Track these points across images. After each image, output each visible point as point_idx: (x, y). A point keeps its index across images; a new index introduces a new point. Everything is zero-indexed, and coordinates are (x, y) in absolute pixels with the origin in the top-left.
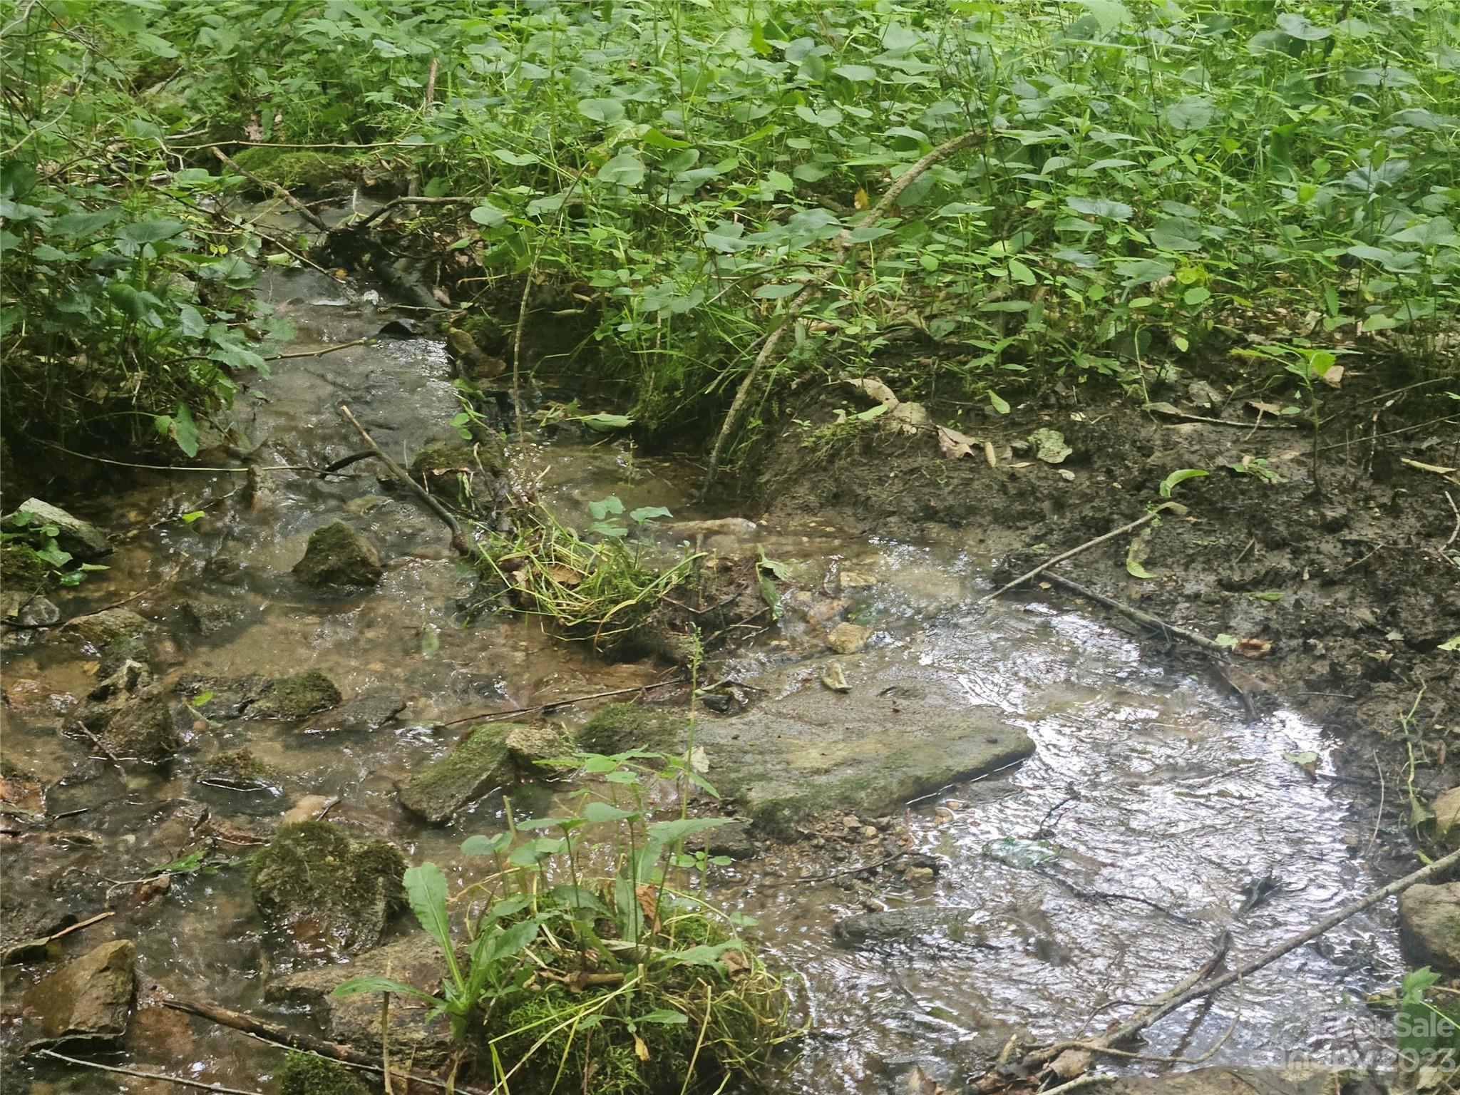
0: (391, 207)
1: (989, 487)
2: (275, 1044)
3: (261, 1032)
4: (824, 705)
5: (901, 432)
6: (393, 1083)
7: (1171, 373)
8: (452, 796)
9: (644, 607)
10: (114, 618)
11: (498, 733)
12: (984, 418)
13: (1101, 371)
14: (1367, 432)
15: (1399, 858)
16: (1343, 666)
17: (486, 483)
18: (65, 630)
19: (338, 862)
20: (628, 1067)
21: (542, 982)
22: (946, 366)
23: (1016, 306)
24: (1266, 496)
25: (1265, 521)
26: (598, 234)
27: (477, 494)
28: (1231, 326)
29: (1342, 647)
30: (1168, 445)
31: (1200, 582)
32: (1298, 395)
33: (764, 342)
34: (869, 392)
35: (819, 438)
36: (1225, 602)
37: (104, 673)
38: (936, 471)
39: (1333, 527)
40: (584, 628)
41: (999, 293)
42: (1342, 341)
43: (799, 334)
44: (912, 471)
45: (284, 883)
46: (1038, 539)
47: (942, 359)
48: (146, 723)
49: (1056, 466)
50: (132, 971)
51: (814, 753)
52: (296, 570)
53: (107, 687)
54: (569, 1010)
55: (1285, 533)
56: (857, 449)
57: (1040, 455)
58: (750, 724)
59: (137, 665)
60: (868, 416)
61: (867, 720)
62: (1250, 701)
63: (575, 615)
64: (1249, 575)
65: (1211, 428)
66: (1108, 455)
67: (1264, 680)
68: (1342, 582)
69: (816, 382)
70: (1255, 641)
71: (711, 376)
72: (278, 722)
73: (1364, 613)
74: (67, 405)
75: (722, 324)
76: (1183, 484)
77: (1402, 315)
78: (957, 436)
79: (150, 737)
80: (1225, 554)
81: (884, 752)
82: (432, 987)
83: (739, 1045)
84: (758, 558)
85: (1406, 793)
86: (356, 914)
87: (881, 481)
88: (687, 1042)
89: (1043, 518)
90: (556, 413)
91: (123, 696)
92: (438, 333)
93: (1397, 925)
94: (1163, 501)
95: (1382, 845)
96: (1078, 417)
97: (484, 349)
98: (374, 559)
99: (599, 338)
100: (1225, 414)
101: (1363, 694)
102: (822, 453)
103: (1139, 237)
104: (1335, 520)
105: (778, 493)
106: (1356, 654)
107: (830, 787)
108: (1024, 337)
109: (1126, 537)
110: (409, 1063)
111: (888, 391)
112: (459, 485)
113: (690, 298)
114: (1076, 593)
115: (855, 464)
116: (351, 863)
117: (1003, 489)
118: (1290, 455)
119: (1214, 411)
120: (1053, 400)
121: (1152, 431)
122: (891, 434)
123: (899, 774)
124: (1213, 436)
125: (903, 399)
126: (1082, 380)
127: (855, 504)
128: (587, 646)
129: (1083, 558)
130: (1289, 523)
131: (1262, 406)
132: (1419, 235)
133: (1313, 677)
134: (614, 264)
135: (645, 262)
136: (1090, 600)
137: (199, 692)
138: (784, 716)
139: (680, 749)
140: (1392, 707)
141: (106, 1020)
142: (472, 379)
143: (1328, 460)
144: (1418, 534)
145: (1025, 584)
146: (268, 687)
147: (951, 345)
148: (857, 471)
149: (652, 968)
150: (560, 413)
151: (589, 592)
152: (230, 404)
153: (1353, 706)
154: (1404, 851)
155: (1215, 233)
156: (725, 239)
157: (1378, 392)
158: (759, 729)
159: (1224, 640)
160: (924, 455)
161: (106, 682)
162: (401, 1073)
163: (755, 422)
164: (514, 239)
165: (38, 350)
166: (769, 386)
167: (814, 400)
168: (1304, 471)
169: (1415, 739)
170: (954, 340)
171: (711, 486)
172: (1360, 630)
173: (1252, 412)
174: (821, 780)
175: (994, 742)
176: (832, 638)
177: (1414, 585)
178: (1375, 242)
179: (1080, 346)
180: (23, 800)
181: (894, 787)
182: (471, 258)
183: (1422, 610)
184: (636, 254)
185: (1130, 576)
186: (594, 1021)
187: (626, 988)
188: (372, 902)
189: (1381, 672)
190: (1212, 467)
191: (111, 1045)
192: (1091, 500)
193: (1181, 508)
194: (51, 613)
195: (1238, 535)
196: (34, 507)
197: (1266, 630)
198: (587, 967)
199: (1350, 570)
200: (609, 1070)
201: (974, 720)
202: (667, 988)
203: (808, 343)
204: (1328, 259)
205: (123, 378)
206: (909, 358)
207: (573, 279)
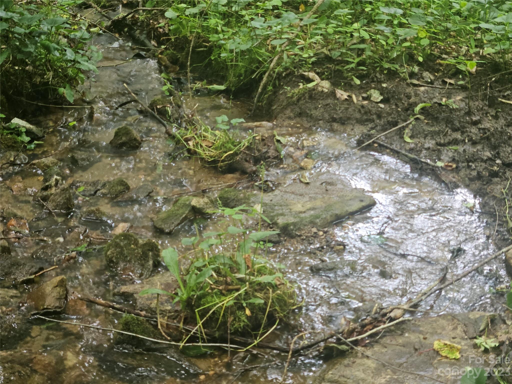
0: (134, 11)
1: (354, 110)
2: (119, 312)
3: (113, 308)
4: (301, 188)
5: (322, 91)
6: (162, 325)
7: (416, 69)
8: (173, 223)
9: (236, 154)
10: (48, 160)
11: (188, 200)
12: (352, 86)
13: (392, 69)
14: (486, 89)
15: (504, 240)
16: (482, 172)
17: (176, 110)
18: (31, 165)
19: (135, 247)
20: (243, 318)
21: (212, 289)
22: (337, 67)
23: (362, 46)
24: (451, 113)
25: (452, 121)
26: (212, 22)
27: (173, 114)
28: (436, 52)
29: (481, 166)
30: (416, 95)
31: (430, 143)
32: (461, 77)
33: (272, 60)
34: (311, 77)
35: (294, 93)
36: (439, 150)
37: (46, 180)
38: (335, 105)
39: (475, 123)
40: (215, 162)
41: (355, 41)
42: (475, 57)
43: (285, 56)
44: (327, 105)
45: (117, 255)
46: (372, 128)
47: (336, 65)
48: (63, 198)
49: (377, 103)
50: (65, 287)
51: (299, 206)
52: (111, 143)
53: (47, 186)
54: (222, 299)
55: (459, 126)
56: (307, 97)
57: (372, 99)
58: (276, 195)
59: (58, 178)
60: (311, 85)
61: (317, 193)
62: (449, 185)
63: (211, 157)
64: (447, 141)
65: (431, 89)
66: (396, 99)
67: (454, 177)
68: (479, 143)
69: (291, 74)
70: (450, 164)
71: (253, 72)
72: (109, 197)
73: (488, 154)
74: (26, 84)
75: (257, 53)
76: (422, 109)
77: (498, 48)
78: (342, 92)
79: (64, 203)
80: (438, 133)
81: (324, 205)
82: (172, 291)
83: (281, 310)
84: (274, 136)
85: (506, 217)
86: (143, 265)
87: (316, 108)
88: (263, 309)
89: (374, 121)
90: (198, 85)
91: (54, 189)
92: (154, 56)
93: (505, 263)
94: (416, 115)
95: (498, 235)
96: (384, 85)
97: (171, 63)
98: (139, 138)
99: (213, 58)
100: (435, 84)
101: (489, 182)
102: (295, 99)
103: (404, 21)
104: (476, 121)
105: (279, 113)
106: (486, 168)
107: (306, 218)
108: (364, 57)
109: (404, 128)
110: (166, 318)
111: (317, 77)
112: (166, 112)
113: (247, 45)
114: (387, 148)
115: (306, 102)
116: (140, 247)
117: (360, 111)
118: (459, 98)
119: (432, 83)
120: (375, 79)
121: (410, 90)
122: (319, 92)
123: (330, 213)
124: (432, 92)
125: (322, 79)
126: (385, 72)
127: (307, 117)
128: (216, 168)
129: (388, 135)
130: (460, 122)
131: (448, 81)
132: (503, 19)
133: (471, 176)
134: (217, 32)
135: (228, 32)
136: (392, 150)
137: (80, 186)
138: (288, 192)
139: (252, 205)
140: (499, 187)
141: (57, 304)
142: (167, 73)
143: (472, 99)
144: (505, 125)
145: (369, 145)
146: (104, 185)
147: (339, 60)
148: (307, 105)
149: (250, 284)
150: (200, 85)
151: (216, 149)
152: (83, 83)
153: (486, 187)
154: (506, 237)
155: (430, 19)
156: (258, 23)
157: (489, 75)
158: (279, 197)
159: (440, 164)
160: (331, 99)
161: (47, 184)
162: (164, 321)
163: (270, 88)
164: (181, 23)
165: (15, 65)
166: (275, 75)
167: (291, 80)
168: (464, 103)
169: (508, 198)
170: (340, 58)
171: (255, 111)
172: (487, 160)
173: (445, 83)
174: (303, 215)
175: (362, 201)
176: (302, 164)
177: (504, 143)
178: (487, 22)
179: (384, 60)
180: (21, 226)
181: (329, 217)
182: (164, 30)
183: (508, 152)
184: (225, 29)
185: (405, 142)
186: (231, 303)
187: (242, 291)
188: (148, 261)
189: (495, 174)
190: (432, 102)
191: (60, 313)
192: (391, 115)
193: (422, 117)
194: (25, 159)
195: (442, 127)
196: (16, 121)
197: (454, 160)
198: (227, 283)
199: (482, 138)
200: (237, 319)
201: (354, 193)
202: (256, 291)
203: (288, 60)
204: (471, 28)
205: (46, 74)
206: (324, 65)
207: (202, 38)
